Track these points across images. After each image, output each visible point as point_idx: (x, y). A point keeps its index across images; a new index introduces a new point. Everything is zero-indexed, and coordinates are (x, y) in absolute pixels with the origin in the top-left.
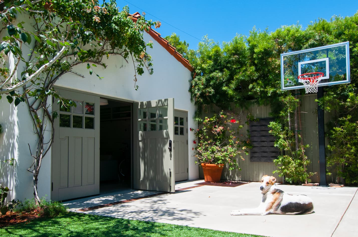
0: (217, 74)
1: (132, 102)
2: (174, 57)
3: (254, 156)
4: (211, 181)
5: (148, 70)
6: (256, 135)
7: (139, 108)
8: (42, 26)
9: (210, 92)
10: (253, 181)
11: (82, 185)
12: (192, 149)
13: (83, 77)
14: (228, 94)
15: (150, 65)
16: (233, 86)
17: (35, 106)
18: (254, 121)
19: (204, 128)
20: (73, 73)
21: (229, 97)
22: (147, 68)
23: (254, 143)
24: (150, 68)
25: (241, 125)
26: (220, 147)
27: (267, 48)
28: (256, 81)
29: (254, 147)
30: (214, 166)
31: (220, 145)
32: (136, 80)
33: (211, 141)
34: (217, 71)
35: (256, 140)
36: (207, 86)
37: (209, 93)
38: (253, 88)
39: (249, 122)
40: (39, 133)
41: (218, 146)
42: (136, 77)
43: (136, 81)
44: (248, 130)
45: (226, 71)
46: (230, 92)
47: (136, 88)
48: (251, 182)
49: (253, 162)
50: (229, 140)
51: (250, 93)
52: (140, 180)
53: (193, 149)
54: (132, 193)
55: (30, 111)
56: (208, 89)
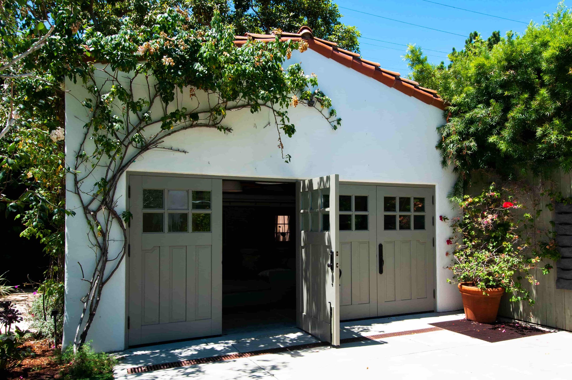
0: (480, 111)
1: (295, 181)
2: (396, 90)
3: (564, 277)
4: (473, 319)
5: (330, 123)
6: (568, 233)
7: (301, 191)
8: (103, 85)
9: (469, 148)
10: (564, 329)
11: (187, 320)
12: (445, 254)
13: (185, 152)
14: (499, 150)
15: (332, 113)
16: (506, 133)
17: (94, 206)
18: (562, 202)
19: (466, 216)
20: (164, 148)
21: (502, 155)
22: (327, 119)
23: (563, 250)
24: (333, 118)
25: (528, 213)
26: (494, 254)
27: (564, 47)
28: (550, 120)
29: (563, 258)
30: (475, 291)
31: (495, 250)
32: (281, 146)
33: (476, 242)
34: (480, 106)
35: (569, 244)
36: (464, 136)
37: (467, 150)
38: (544, 135)
39: (553, 204)
40: (101, 245)
41: (492, 252)
42: (280, 141)
43: (283, 147)
44: (552, 222)
45: (494, 104)
46: (503, 146)
47: (288, 159)
48: (560, 329)
49: (563, 290)
50: (503, 243)
51: (541, 146)
52: (302, 314)
53: (447, 254)
54: (280, 336)
55: (85, 213)
56: (466, 143)
